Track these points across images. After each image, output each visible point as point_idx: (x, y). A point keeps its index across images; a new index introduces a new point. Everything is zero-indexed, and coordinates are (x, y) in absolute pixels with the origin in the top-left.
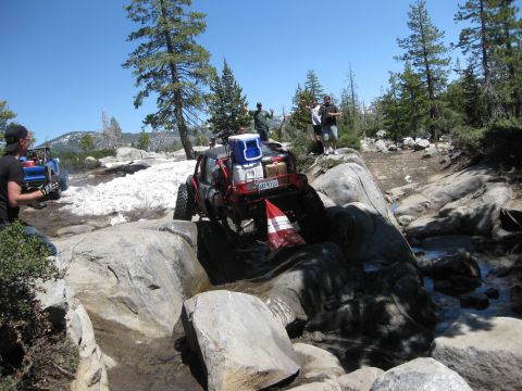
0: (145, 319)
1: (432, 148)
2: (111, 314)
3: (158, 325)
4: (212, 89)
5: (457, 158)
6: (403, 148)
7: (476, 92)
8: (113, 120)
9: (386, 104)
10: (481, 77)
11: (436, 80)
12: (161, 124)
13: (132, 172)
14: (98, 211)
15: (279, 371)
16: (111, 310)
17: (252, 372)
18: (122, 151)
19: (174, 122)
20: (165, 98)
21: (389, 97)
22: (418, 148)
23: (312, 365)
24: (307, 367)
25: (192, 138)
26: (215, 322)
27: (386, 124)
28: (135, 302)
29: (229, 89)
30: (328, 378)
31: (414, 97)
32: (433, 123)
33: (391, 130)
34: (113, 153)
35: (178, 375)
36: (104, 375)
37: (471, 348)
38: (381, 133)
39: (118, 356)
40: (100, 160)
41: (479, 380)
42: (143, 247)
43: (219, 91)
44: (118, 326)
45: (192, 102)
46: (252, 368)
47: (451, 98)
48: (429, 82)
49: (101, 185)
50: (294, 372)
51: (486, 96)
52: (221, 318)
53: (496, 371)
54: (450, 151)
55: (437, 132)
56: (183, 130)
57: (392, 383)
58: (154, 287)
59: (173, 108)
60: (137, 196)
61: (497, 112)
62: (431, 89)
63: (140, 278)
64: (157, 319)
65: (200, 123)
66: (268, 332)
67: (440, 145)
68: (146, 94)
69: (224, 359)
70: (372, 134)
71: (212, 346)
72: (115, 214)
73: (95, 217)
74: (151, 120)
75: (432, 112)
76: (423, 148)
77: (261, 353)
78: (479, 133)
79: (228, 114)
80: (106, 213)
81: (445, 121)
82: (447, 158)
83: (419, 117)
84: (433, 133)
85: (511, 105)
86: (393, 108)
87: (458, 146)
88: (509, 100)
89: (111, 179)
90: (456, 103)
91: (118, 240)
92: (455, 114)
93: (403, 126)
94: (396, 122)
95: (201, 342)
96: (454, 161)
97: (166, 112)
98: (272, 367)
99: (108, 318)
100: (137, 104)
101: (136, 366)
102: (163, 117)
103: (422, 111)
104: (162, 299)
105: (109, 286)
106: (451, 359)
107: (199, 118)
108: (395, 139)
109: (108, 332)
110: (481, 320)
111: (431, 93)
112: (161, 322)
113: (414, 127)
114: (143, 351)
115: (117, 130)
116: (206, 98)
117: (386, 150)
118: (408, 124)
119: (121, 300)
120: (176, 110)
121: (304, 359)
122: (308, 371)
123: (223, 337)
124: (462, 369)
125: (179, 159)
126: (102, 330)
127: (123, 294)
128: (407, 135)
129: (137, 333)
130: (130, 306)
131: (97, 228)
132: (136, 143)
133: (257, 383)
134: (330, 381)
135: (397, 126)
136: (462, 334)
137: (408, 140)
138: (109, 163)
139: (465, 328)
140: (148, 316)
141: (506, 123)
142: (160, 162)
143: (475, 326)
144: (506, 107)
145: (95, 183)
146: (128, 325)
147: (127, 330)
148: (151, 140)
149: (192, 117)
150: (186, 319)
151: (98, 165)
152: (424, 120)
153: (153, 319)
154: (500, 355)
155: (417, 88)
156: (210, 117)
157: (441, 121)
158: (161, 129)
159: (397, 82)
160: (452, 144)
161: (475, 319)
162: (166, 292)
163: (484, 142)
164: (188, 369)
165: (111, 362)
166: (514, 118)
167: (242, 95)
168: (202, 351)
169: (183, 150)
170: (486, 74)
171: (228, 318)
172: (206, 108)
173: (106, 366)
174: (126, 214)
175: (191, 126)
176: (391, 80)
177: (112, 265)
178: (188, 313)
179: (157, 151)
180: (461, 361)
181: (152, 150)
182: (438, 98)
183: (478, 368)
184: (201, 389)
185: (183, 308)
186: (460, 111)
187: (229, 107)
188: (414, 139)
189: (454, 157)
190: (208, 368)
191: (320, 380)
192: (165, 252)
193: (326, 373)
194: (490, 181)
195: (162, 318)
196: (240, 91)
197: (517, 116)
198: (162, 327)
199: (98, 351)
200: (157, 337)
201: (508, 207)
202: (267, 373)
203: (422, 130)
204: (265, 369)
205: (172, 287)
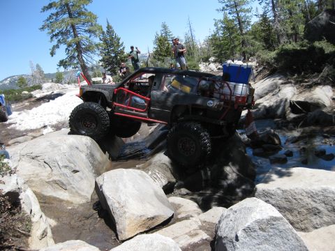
0: (72, 193)
2: (50, 192)
3: (80, 195)
4: (101, 40)
5: (261, 71)
7: (269, 29)
8: (38, 66)
9: (213, 40)
10: (272, 18)
11: (243, 22)
12: (70, 65)
13: (53, 99)
14: (33, 127)
15: (160, 216)
16: (49, 189)
17: (144, 218)
18: (45, 86)
19: (78, 63)
20: (71, 48)
21: (215, 35)
23: (181, 210)
24: (178, 211)
25: (90, 73)
26: (117, 190)
27: (214, 53)
28: (64, 182)
29: (112, 39)
30: (192, 216)
31: (231, 34)
32: (244, 50)
33: (218, 57)
34: (40, 87)
35: (97, 226)
36: (49, 231)
37: (279, 188)
38: (212, 59)
39: (57, 218)
40: (32, 93)
41: (285, 208)
42: (65, 146)
43: (105, 41)
44: (55, 199)
45: (88, 49)
46: (144, 216)
47: (254, 33)
48: (239, 24)
49: (34, 109)
50: (170, 216)
51: (276, 30)
52: (121, 186)
53: (294, 201)
54: (256, 67)
55: (247, 55)
56: (84, 68)
57: (232, 216)
58: (76, 171)
59: (76, 54)
60: (59, 114)
61: (284, 40)
62: (241, 29)
63: (66, 167)
64: (80, 192)
65: (95, 63)
66: (151, 192)
67: (249, 63)
68: (57, 46)
69: (125, 212)
70: (206, 60)
71: (117, 205)
72: (45, 127)
73: (32, 131)
74: (62, 63)
75: (243, 43)
77: (148, 206)
78: (273, 54)
79: (113, 55)
80: (39, 127)
81: (252, 48)
83: (235, 46)
84: (245, 56)
85: (292, 35)
86: (218, 43)
87: (261, 63)
88: (290, 32)
89: (40, 104)
90: (257, 36)
91: (48, 143)
92: (257, 43)
93: (225, 53)
94: (221, 51)
95: (109, 203)
96: (259, 73)
97: (72, 57)
98: (156, 214)
99: (48, 195)
100: (52, 54)
101: (70, 223)
102: (70, 60)
103: (236, 43)
104: (82, 179)
105: (46, 174)
106: (267, 196)
107: (94, 59)
108: (221, 62)
109: (49, 204)
110: (284, 170)
111: (242, 31)
112: (83, 193)
113: (233, 54)
114: (72, 213)
115: (41, 72)
116: (97, 45)
117: (216, 70)
118: (228, 52)
119: (55, 182)
120: (78, 56)
121: (176, 207)
122: (179, 214)
123: (123, 198)
124: (274, 202)
126: (45, 203)
127: (56, 178)
128: (228, 59)
129: (68, 202)
130: (61, 185)
131: (34, 137)
132: (55, 79)
133: (147, 225)
134: (194, 219)
135: (221, 54)
136: (273, 180)
137: (229, 62)
138: (37, 94)
139: (274, 177)
140: (74, 191)
141: (289, 47)
142: (71, 90)
143: (281, 175)
144: (289, 36)
145: (30, 108)
146: (61, 197)
147: (61, 201)
148: (64, 76)
149: (90, 59)
150: (98, 189)
151: (31, 96)
152: (238, 49)
153: (77, 192)
154: (296, 191)
155: (232, 28)
156: (101, 58)
157: (249, 48)
158: (70, 69)
159: (219, 26)
160: (257, 62)
161: (280, 171)
162: (83, 174)
163: (277, 60)
164: (103, 221)
165: (53, 222)
166: (294, 43)
167: (121, 42)
168: (111, 208)
169: (85, 81)
170: (275, 16)
171: (125, 186)
172: (98, 52)
173: (50, 226)
174: (52, 126)
175: (89, 65)
176: (216, 25)
177: (46, 160)
178: (99, 186)
179: (69, 83)
180: (273, 197)
181: (65, 83)
182: (246, 34)
183: (283, 200)
184: (113, 232)
185: (96, 183)
186: (260, 41)
187: (113, 50)
188: (233, 61)
189: (259, 70)
190: (116, 219)
191: (187, 218)
192: (80, 148)
193: (190, 214)
194: (282, 84)
195: (83, 191)
196: (119, 39)
197: (296, 41)
198: (84, 197)
199: (44, 216)
200: (81, 203)
201: (294, 99)
202: (153, 218)
203: (237, 55)
204: (152, 216)
205: (87, 170)
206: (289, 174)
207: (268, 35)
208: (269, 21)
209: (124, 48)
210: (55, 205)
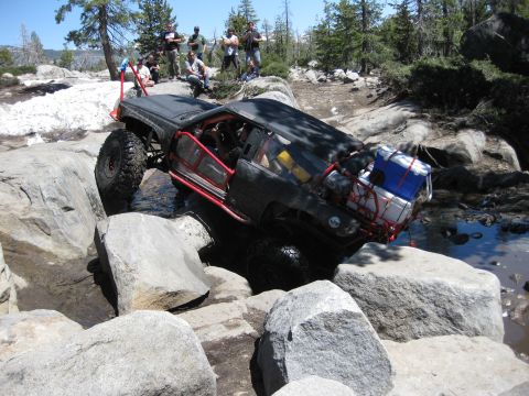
0: (58, 241)
1: (360, 82)
2: (23, 235)
3: (70, 246)
4: (140, 7)
5: (384, 93)
6: (333, 80)
7: (408, 28)
8: (34, 35)
9: (320, 34)
10: (414, 13)
11: (369, 13)
12: (85, 41)
13: (52, 92)
14: (14, 131)
15: (187, 292)
16: (23, 232)
17: (161, 292)
18: (43, 69)
19: (98, 40)
20: (90, 14)
21: (324, 27)
22: (347, 81)
23: (222, 287)
24: (217, 289)
25: (116, 58)
26: (126, 244)
27: (318, 54)
28: (48, 224)
29: (159, 8)
30: (236, 299)
31: (348, 29)
32: (364, 56)
33: (323, 61)
34: (33, 71)
35: (90, 295)
36: (13, 294)
37: (371, 274)
38: (313, 63)
39: (30, 277)
40: (19, 77)
41: (376, 304)
42: (57, 168)
43: (148, 10)
44: (31, 247)
45: (117, 20)
46: (161, 288)
47: (383, 33)
48: (363, 14)
49: (19, 103)
50: (203, 293)
51: (418, 33)
52: (133, 239)
53: (391, 295)
54: (378, 86)
55: (368, 66)
56: (108, 50)
57: (290, 303)
58: (68, 209)
59: (98, 25)
60: (56, 116)
61: (428, 49)
62: (364, 22)
63: (54, 200)
64: (71, 241)
65: (125, 43)
66: (180, 254)
67: (369, 79)
68: (69, 8)
69: (133, 279)
70: (304, 64)
71: (122, 267)
72: (32, 134)
73: (10, 138)
74: (73, 36)
75: (365, 45)
76: (352, 81)
77: (171, 274)
78: (406, 70)
79: (157, 35)
80: (22, 133)
81: (377, 55)
82: (374, 92)
83: (352, 49)
84: (364, 67)
85: (442, 44)
86: (326, 39)
87: (385, 81)
88: (441, 39)
89: (30, 98)
90: (389, 37)
91: (31, 160)
92: (387, 49)
93: (335, 57)
94: (329, 53)
95: (112, 262)
96: (381, 96)
97: (90, 29)
98: (182, 288)
99: (20, 239)
100: (59, 19)
101: (48, 287)
102: (87, 34)
103: (354, 44)
104: (76, 221)
105: (21, 207)
106: (352, 283)
107: (126, 37)
108: (327, 71)
109: (20, 253)
110: (390, 251)
111: (365, 26)
112: (75, 244)
113: (346, 60)
114: (55, 272)
115: (38, 46)
116: (133, 16)
117: (315, 81)
118: (340, 56)
119: (34, 221)
120: (100, 28)
121: (215, 282)
122: (218, 293)
123: (134, 258)
124: (361, 293)
125: (103, 79)
126: (14, 251)
127: (35, 215)
128: (338, 67)
129: (50, 254)
130: (42, 227)
131: (12, 148)
132: (58, 61)
133: (165, 304)
134: (237, 302)
135: (328, 58)
136: (372, 263)
137: (339, 72)
138: (28, 81)
139: (375, 259)
140: (61, 238)
141: (434, 62)
142: (82, 82)
143: (385, 257)
144: (437, 45)
145: (12, 101)
146: (40, 246)
147: (40, 251)
148: (76, 58)
149: (118, 36)
150: (98, 241)
151: (16, 83)
152: (356, 52)
153: (66, 240)
154: (397, 281)
155: (351, 20)
156: (137, 36)
157: (372, 55)
158: (85, 47)
159: (332, 12)
160: (380, 79)
161: (383, 251)
162: (80, 213)
163: (412, 80)
164: (99, 289)
165: (22, 282)
166: (442, 57)
167: (172, 15)
168: (113, 270)
169: (107, 70)
170: (419, 11)
171: (139, 240)
172: (133, 26)
173: (17, 287)
174: (44, 135)
175: (115, 45)
176: (327, 10)
177: (24, 186)
178: (101, 235)
179: (81, 71)
180: (361, 285)
181: (76, 69)
182: (371, 32)
183: (376, 292)
184: (111, 308)
185: (96, 230)
186: (392, 47)
187: (158, 27)
188: (345, 71)
189: (380, 92)
190: (118, 287)
191: (228, 300)
192: (79, 173)
193: (234, 295)
194: (412, 118)
195: (76, 240)
196: (169, 11)
197: (446, 55)
198: (76, 249)
199: (8, 271)
201: (426, 144)
202: (176, 294)
203: (353, 63)
204: (175, 290)
205: (86, 209)
206: (397, 258)
207: (406, 39)
208: (410, 18)
209: (176, 26)
210: (29, 257)
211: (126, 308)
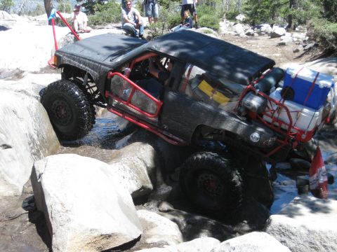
1: (287, 37)
3: (6, 183)
5: (310, 48)
6: (260, 34)
15: (120, 234)
17: (96, 234)
22: (274, 35)
23: (153, 231)
24: (148, 233)
26: (64, 185)
27: (247, 9)
30: (167, 244)
32: (291, 12)
33: (251, 16)
35: (24, 232)
37: (304, 227)
38: (241, 17)
46: (96, 230)
50: (136, 237)
53: (323, 249)
54: (304, 41)
55: (294, 22)
58: (6, 147)
64: (7, 178)
66: (114, 197)
67: (296, 34)
69: (69, 220)
70: (232, 17)
71: (58, 207)
76: (279, 36)
77: (106, 216)
81: (303, 12)
82: (300, 48)
83: (279, 5)
84: (290, 23)
87: (312, 37)
92: (313, 6)
93: (262, 12)
94: (257, 8)
95: (48, 202)
96: (307, 51)
98: (115, 231)
104: (13, 159)
106: (283, 233)
108: (253, 25)
110: (319, 203)
112: (11, 181)
113: (273, 15)
117: (243, 34)
118: (268, 12)
121: (147, 226)
122: (149, 237)
123: (70, 199)
124: (293, 245)
125: (41, 23)
128: (265, 22)
133: (99, 245)
134: (170, 248)
135: (256, 13)
136: (301, 215)
137: (265, 27)
139: (304, 210)
143: (314, 208)
150: (35, 179)
152: (283, 9)
153: (3, 178)
154: (329, 235)
157: (298, 12)
160: (307, 35)
162: (17, 152)
164: (34, 227)
178: (38, 174)
179: (19, 14)
180: (293, 237)
181: (15, 13)
183: (307, 245)
184: (46, 247)
185: (34, 169)
186: (318, 4)
188: (272, 26)
189: (307, 48)
190: (54, 227)
191: (159, 245)
192: (19, 113)
193: (166, 240)
195: (12, 177)
198: (12, 186)
200: (7, 194)
202: (110, 236)
203: (280, 19)
204: (109, 233)
205: (24, 147)
206: (326, 210)
211: (61, 248)
